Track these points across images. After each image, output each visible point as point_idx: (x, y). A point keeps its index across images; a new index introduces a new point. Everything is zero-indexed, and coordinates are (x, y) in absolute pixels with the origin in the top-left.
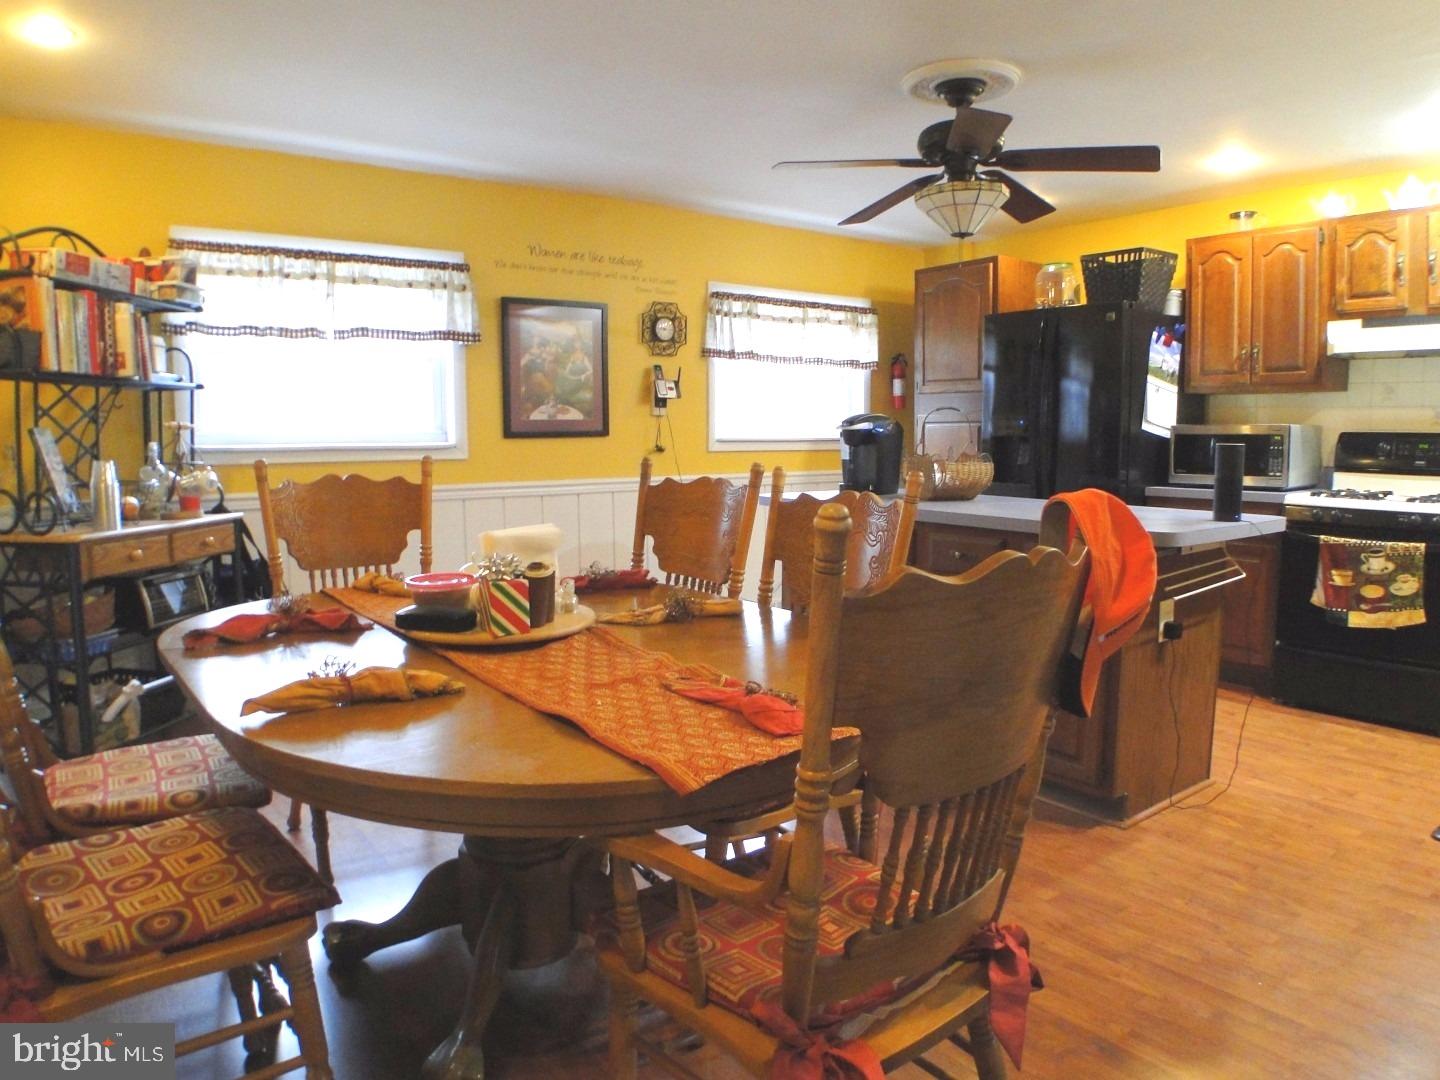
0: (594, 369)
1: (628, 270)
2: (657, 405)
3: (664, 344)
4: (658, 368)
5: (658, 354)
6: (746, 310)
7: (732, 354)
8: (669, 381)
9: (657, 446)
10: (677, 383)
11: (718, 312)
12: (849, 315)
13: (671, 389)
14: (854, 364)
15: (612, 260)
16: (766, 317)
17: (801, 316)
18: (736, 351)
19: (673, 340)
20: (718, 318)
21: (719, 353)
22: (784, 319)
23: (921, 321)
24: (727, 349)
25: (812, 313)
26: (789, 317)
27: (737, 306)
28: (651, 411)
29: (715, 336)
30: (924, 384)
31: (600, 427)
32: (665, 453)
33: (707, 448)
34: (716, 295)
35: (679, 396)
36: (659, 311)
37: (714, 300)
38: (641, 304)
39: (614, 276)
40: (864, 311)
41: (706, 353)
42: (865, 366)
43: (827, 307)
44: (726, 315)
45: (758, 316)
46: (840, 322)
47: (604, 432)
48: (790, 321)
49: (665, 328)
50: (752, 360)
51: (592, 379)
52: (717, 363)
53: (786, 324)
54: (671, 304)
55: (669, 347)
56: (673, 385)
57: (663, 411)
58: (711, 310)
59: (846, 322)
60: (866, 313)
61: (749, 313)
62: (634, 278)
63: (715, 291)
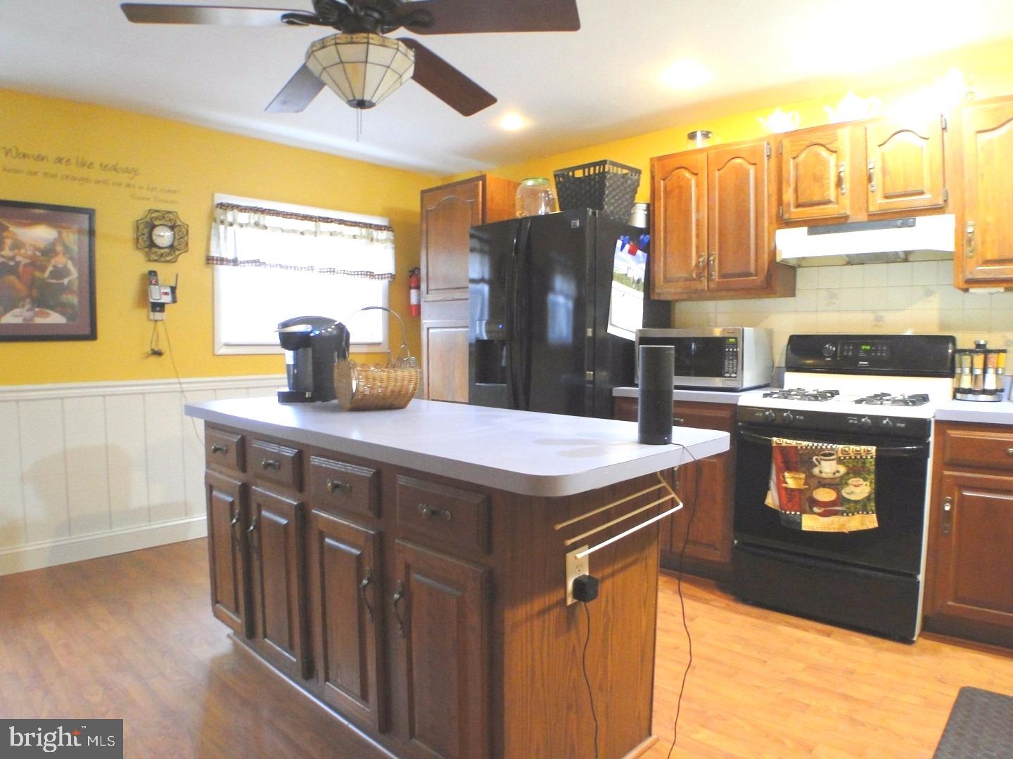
0: (79, 271)
1: (124, 178)
2: (154, 310)
3: (163, 251)
4: (153, 273)
5: (155, 261)
6: (252, 222)
7: (235, 262)
8: (165, 286)
9: (152, 350)
10: (173, 289)
11: (222, 222)
12: (364, 231)
13: (166, 294)
14: (371, 275)
15: (104, 167)
16: (274, 229)
17: (314, 230)
18: (239, 259)
19: (172, 247)
20: (222, 227)
21: (222, 261)
22: (294, 231)
23: (424, 237)
24: (231, 257)
25: (323, 226)
26: (301, 231)
27: (243, 217)
28: (148, 316)
29: (218, 245)
30: (428, 293)
31: (87, 331)
32: (163, 357)
33: (213, 350)
34: (221, 206)
35: (174, 300)
36: (157, 218)
37: (219, 211)
38: (139, 211)
39: (106, 182)
40: (379, 228)
41: (210, 260)
42: (381, 277)
43: (341, 222)
44: (231, 225)
45: (265, 227)
46: (354, 237)
47: (92, 336)
48: (302, 233)
49: (164, 236)
50: (260, 267)
51: (76, 283)
52: (222, 271)
53: (298, 236)
54: (169, 212)
55: (169, 254)
56: (168, 290)
57: (158, 315)
58: (215, 220)
59: (362, 237)
60: (381, 230)
61: (257, 224)
62: (128, 185)
63: (219, 202)
